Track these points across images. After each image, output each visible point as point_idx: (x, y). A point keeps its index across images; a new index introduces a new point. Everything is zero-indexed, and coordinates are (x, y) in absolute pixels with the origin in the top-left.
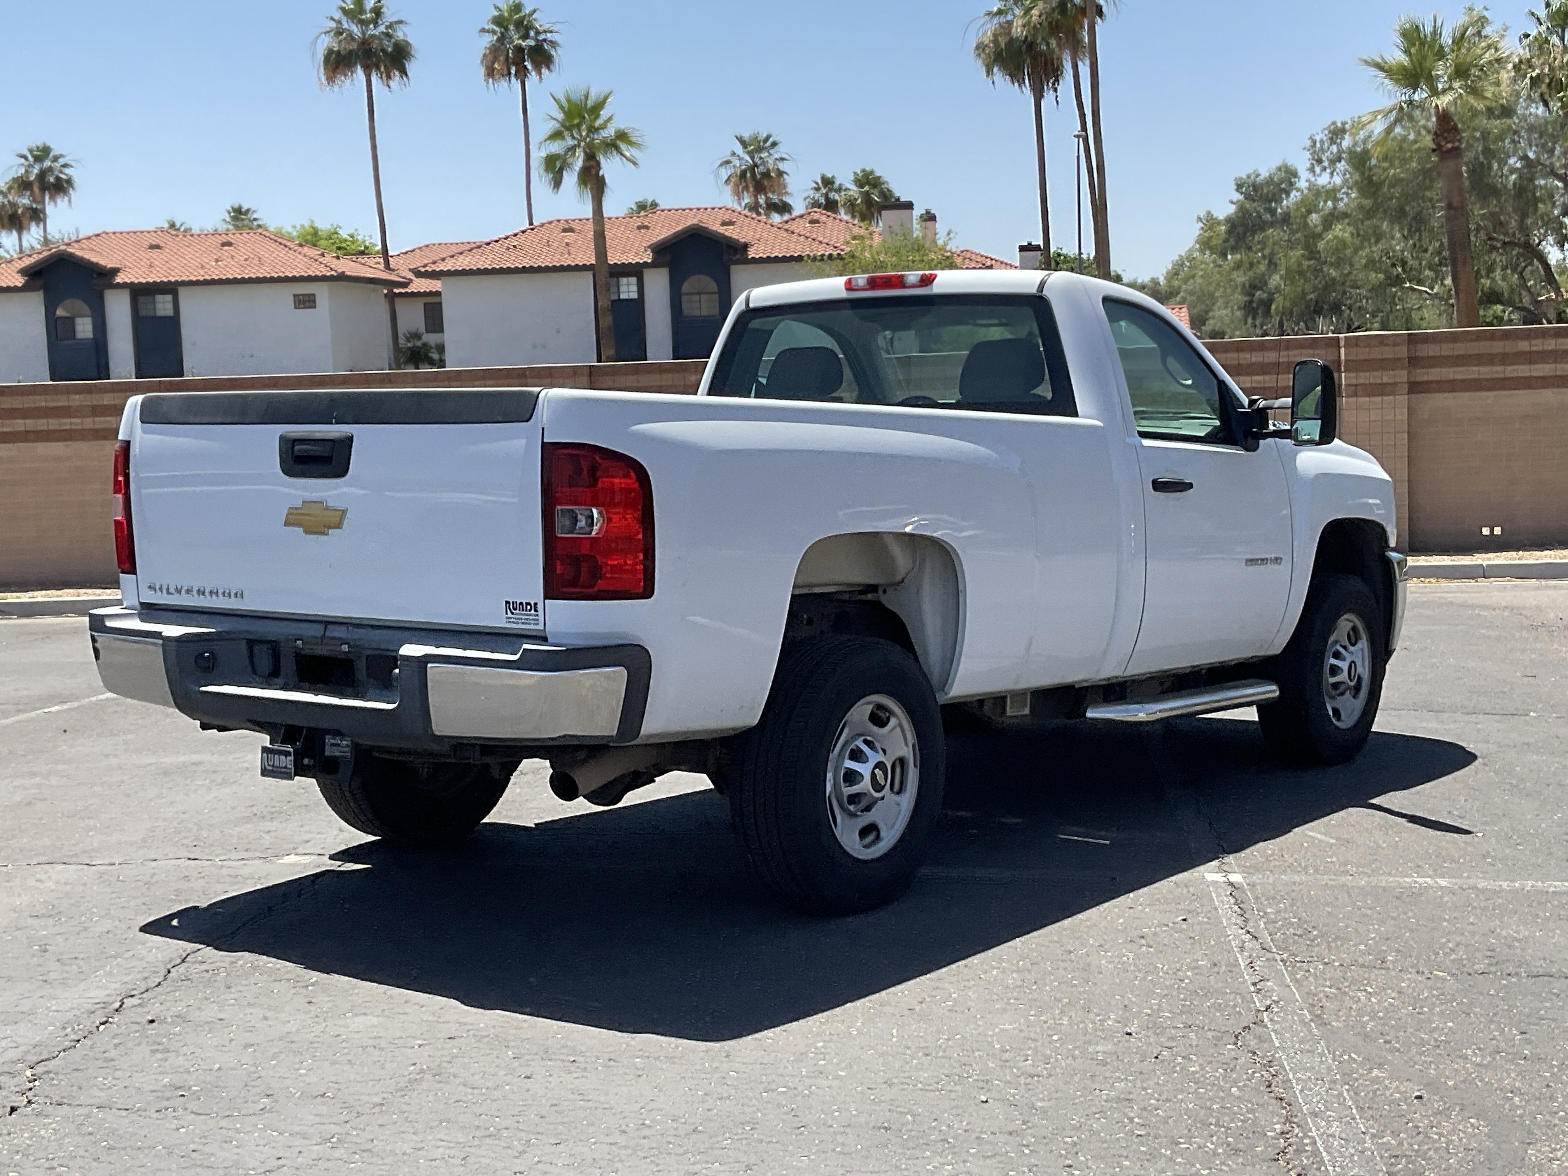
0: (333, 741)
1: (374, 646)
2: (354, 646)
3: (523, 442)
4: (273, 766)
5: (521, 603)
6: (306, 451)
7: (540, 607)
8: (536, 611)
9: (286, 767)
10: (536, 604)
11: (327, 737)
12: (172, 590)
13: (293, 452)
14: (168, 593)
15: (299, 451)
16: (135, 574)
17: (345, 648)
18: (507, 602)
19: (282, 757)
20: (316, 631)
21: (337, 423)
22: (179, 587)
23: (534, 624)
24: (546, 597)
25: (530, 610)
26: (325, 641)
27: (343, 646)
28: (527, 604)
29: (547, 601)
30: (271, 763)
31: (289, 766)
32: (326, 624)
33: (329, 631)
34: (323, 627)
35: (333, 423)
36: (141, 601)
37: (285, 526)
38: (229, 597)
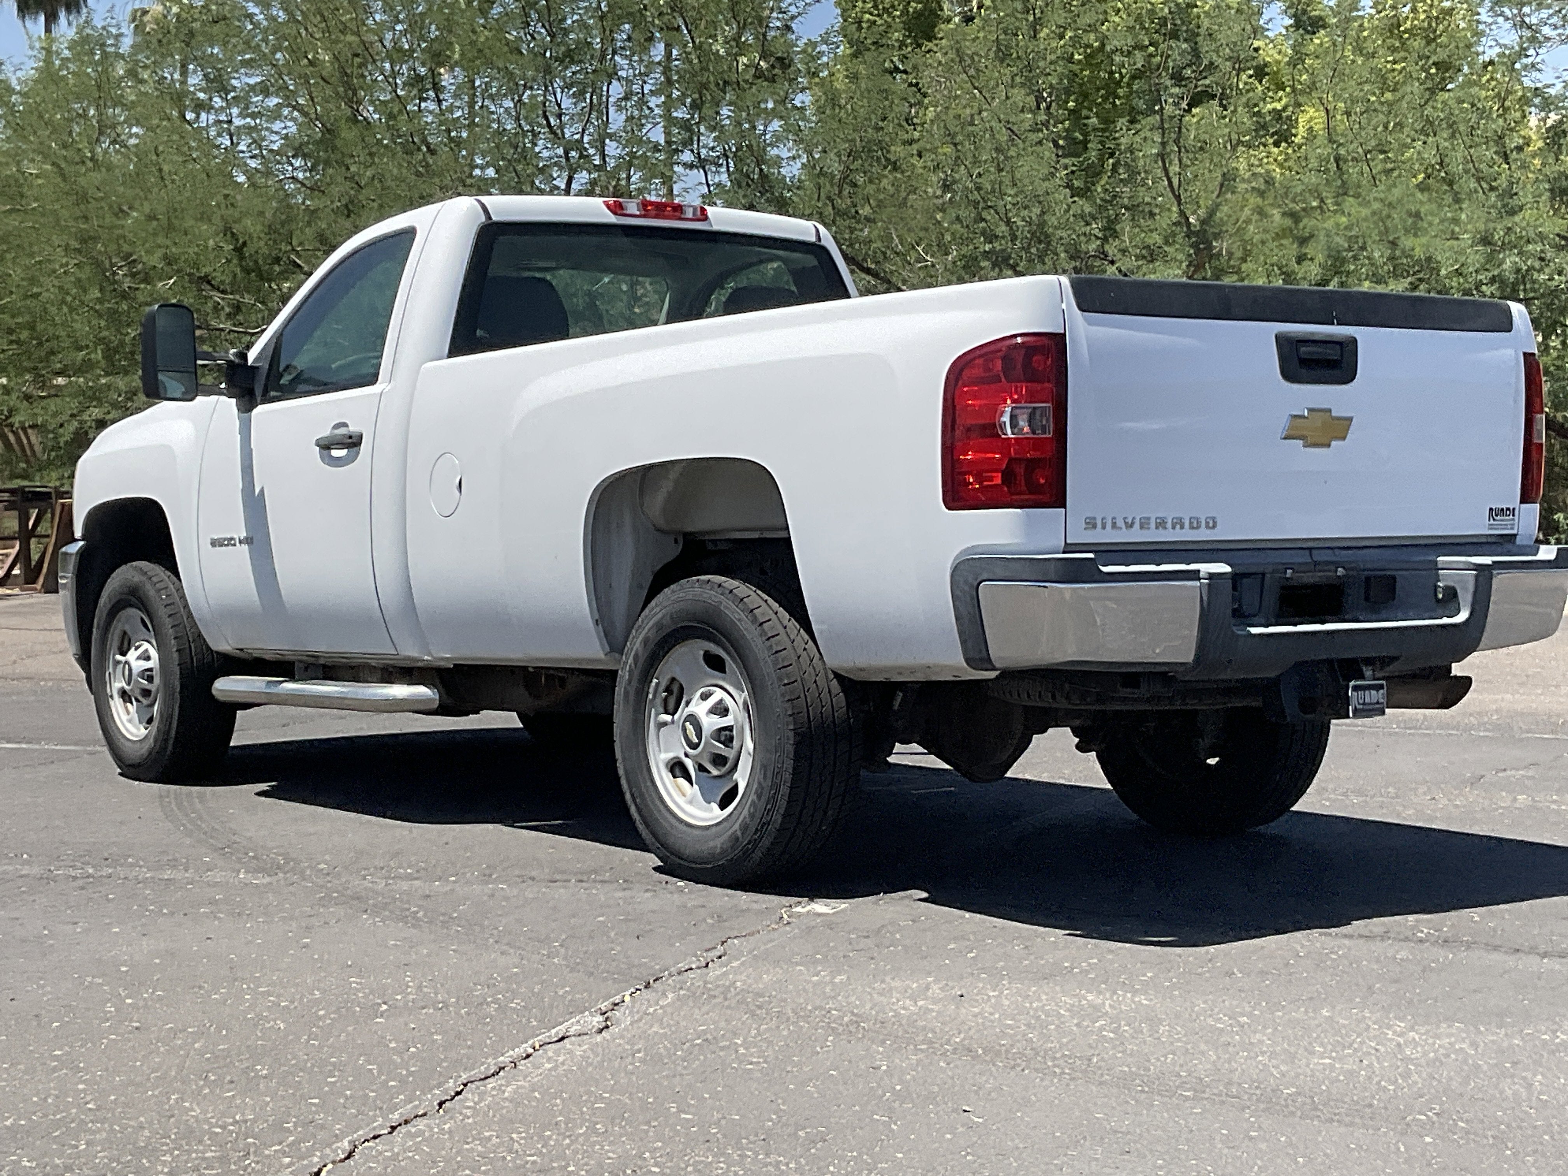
2: (1352, 569)
4: (1364, 704)
5: (1502, 509)
6: (1311, 354)
7: (1517, 512)
8: (1513, 515)
9: (1378, 703)
10: (1513, 509)
12: (1120, 523)
13: (1298, 353)
15: (1305, 353)
16: (1064, 506)
17: (1340, 571)
18: (1491, 509)
19: (1373, 692)
21: (1338, 324)
22: (1130, 520)
23: (1511, 528)
24: (1522, 502)
25: (1509, 515)
26: (1318, 567)
28: (1508, 509)
29: (1523, 505)
30: (1361, 701)
31: (1381, 700)
32: (1310, 549)
33: (1318, 556)
34: (1307, 552)
35: (1333, 324)
36: (1068, 541)
37: (1285, 438)
38: (1198, 527)
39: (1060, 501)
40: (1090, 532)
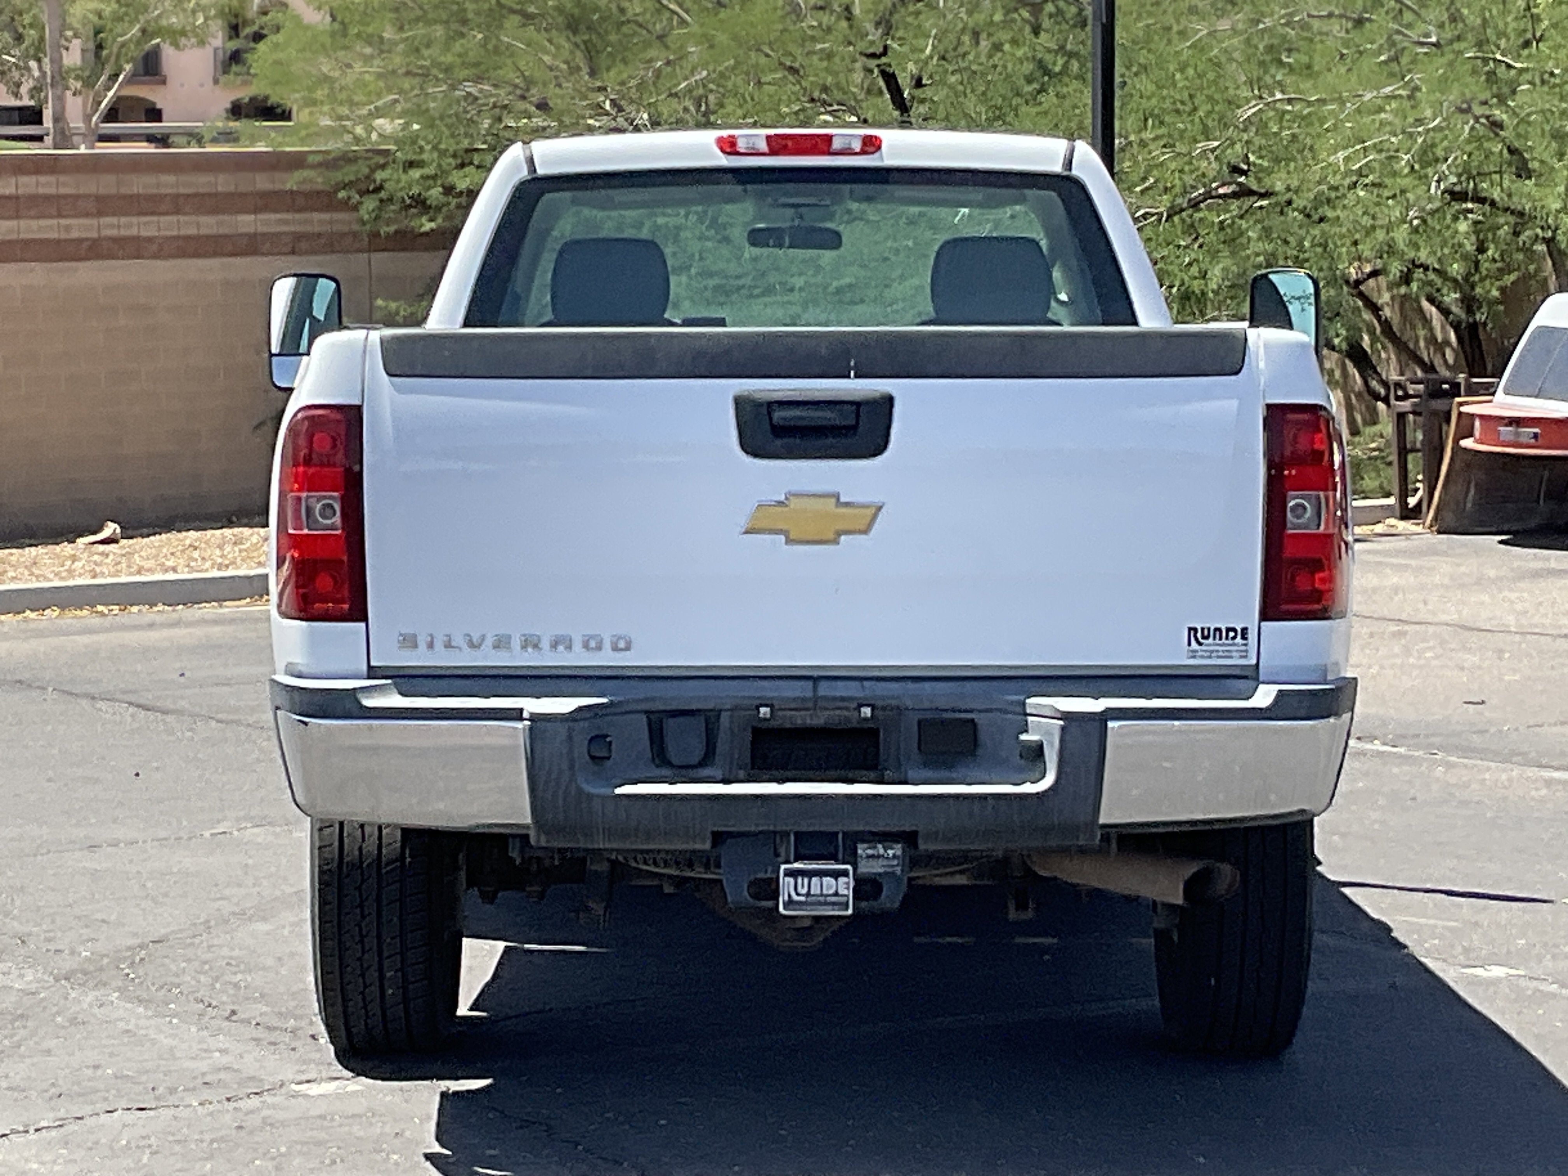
0: (870, 852)
1: (927, 705)
2: (884, 708)
3: (1235, 403)
5: (1218, 630)
6: (801, 418)
7: (1252, 636)
8: (1244, 637)
9: (836, 894)
10: (1244, 630)
11: (859, 846)
12: (459, 640)
13: (771, 419)
14: (448, 645)
15: (782, 417)
16: (364, 618)
17: (867, 711)
18: (1190, 629)
19: (827, 880)
20: (803, 690)
21: (856, 376)
22: (476, 638)
23: (1241, 657)
24: (1265, 616)
25: (1234, 638)
26: (820, 704)
27: (863, 709)
28: (1229, 630)
29: (1263, 624)
32: (815, 680)
33: (824, 689)
34: (810, 684)
35: (849, 377)
36: (373, 663)
37: (746, 532)
38: (599, 648)
39: (359, 613)
40: (406, 653)
